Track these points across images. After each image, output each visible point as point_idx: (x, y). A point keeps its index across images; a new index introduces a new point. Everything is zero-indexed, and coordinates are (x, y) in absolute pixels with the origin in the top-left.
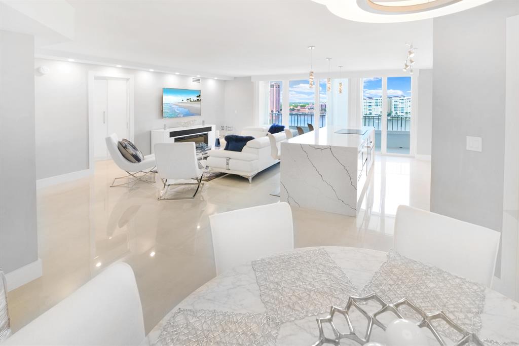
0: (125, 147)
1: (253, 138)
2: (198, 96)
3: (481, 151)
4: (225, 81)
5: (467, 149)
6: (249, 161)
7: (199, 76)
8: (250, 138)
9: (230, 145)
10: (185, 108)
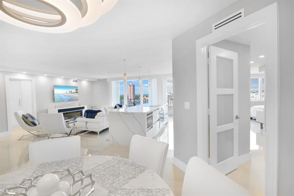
0: (27, 118)
1: (101, 111)
2: (76, 90)
3: (189, 109)
4: (93, 81)
5: (185, 108)
6: (98, 123)
7: (76, 79)
8: (100, 111)
9: (88, 115)
10: (68, 96)
